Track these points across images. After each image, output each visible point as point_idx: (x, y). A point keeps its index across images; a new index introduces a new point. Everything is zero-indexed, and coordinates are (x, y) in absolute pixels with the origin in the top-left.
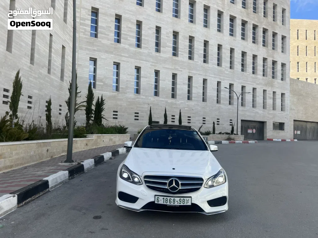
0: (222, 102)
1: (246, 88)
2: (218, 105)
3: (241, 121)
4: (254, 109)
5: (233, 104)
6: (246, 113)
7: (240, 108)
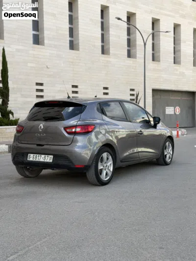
0: (112, 51)
1: (161, 23)
2: (104, 58)
3: (151, 91)
4: (176, 67)
5: (135, 57)
6: (163, 76)
7: (151, 65)
